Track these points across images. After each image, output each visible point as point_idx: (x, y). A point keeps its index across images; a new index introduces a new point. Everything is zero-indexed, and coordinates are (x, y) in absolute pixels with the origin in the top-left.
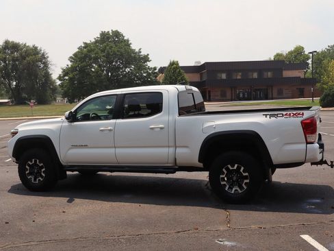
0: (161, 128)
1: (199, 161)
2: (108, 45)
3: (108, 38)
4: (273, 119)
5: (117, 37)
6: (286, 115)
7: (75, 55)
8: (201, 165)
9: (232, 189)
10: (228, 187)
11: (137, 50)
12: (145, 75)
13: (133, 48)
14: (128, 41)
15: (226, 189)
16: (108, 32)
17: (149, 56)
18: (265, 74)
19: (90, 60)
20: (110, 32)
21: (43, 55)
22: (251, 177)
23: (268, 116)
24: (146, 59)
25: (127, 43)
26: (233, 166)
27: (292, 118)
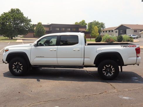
0: (78, 50)
1: (94, 64)
2: (14, 14)
3: (14, 11)
5: (18, 11)
6: (129, 46)
9: (107, 74)
11: (26, 17)
12: (29, 27)
13: (24, 16)
14: (22, 13)
15: (105, 74)
16: (14, 9)
17: (31, 20)
18: (73, 29)
19: (7, 19)
20: (15, 9)
22: (115, 70)
24: (30, 21)
25: (22, 14)
26: (108, 65)
27: (132, 47)
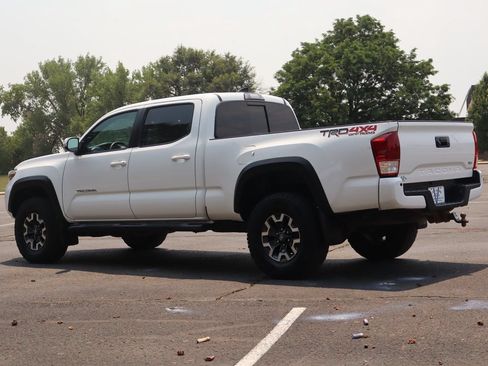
0: (186, 159)
1: (235, 211)
3: (350, 32)
4: (333, 137)
5: (368, 28)
6: (352, 130)
7: (287, 67)
8: (238, 217)
9: (277, 255)
10: (272, 251)
11: (407, 53)
12: (422, 101)
14: (391, 34)
15: (270, 255)
17: (433, 64)
20: (355, 20)
21: (245, 71)
22: (302, 234)
23: (327, 134)
24: (426, 69)
26: (278, 217)
27: (359, 135)
